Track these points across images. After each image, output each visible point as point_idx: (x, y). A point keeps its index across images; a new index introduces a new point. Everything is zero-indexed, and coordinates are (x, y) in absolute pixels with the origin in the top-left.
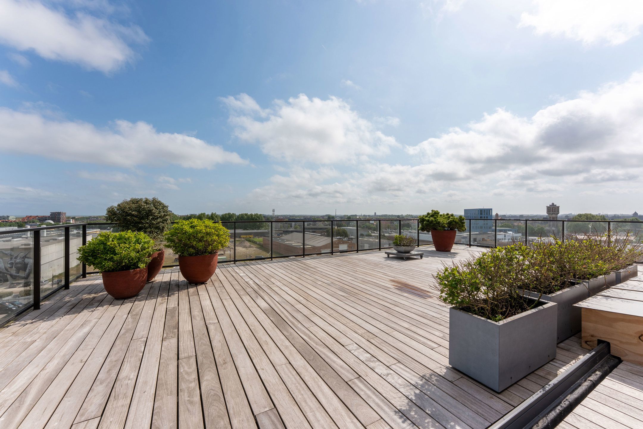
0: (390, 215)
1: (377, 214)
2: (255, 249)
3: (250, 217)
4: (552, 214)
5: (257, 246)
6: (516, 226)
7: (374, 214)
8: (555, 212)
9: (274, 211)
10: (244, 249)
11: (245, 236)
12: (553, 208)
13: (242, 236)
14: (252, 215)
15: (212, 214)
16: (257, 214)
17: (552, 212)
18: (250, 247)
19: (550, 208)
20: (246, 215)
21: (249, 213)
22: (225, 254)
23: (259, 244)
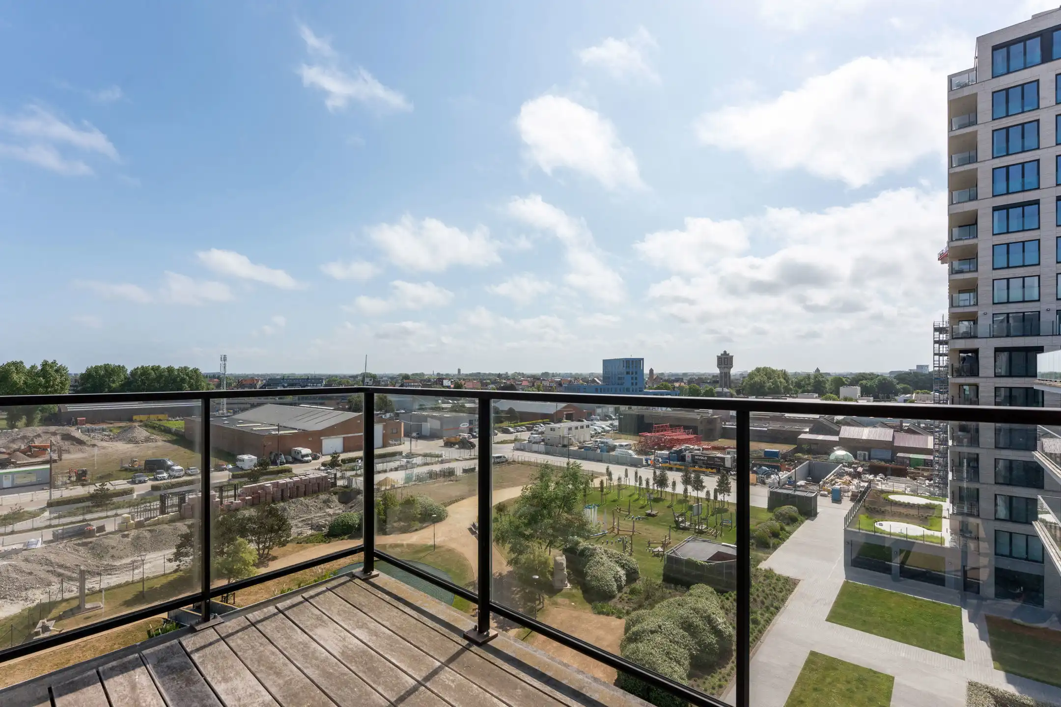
0: (485, 374)
1: (462, 372)
2: (160, 443)
3: (166, 374)
4: (725, 367)
5: (169, 437)
6: (678, 388)
7: (456, 372)
8: (727, 364)
9: (225, 360)
10: (130, 446)
11: (143, 417)
12: (726, 358)
13: (135, 417)
14: (170, 370)
15: (45, 364)
16: (186, 368)
17: (725, 364)
18: (147, 440)
19: (722, 358)
20: (156, 369)
21: (164, 366)
22: (61, 460)
23: (176, 433)
